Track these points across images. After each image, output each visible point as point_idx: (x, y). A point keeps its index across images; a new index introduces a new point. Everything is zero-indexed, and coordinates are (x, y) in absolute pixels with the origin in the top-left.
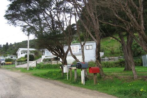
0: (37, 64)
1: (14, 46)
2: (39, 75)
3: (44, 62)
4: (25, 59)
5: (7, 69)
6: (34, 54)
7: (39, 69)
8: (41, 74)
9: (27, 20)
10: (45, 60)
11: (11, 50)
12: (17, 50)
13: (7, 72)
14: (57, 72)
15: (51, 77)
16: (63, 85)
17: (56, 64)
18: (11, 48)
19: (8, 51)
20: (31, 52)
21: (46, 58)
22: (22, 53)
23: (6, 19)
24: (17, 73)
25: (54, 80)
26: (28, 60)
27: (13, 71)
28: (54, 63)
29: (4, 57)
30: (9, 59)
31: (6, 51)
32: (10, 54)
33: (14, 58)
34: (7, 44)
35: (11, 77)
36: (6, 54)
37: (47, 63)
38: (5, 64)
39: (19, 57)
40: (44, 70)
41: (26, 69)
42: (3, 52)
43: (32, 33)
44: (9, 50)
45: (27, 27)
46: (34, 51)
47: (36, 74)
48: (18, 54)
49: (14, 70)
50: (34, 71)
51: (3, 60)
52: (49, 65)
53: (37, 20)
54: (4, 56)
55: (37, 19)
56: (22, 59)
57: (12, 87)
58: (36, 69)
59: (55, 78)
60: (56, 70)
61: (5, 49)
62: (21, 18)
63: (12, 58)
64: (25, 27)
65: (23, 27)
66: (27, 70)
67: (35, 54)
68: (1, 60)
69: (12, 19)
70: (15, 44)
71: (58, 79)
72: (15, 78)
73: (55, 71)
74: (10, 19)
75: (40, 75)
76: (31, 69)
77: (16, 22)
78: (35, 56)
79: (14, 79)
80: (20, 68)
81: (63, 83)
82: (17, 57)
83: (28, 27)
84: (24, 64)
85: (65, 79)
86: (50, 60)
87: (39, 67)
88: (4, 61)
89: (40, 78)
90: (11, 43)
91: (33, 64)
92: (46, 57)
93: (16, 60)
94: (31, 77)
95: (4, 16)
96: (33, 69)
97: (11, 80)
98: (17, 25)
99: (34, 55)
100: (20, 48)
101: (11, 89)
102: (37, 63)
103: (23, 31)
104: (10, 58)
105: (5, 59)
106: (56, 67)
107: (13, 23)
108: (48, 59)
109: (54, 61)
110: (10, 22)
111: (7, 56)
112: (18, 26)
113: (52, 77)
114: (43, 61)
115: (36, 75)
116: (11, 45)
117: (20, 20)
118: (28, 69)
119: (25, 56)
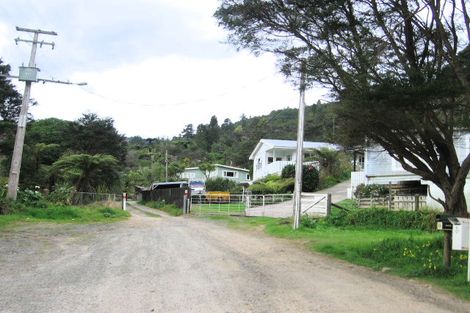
0: (330, 205)
1: (239, 129)
2: (343, 254)
3: (358, 200)
4: (282, 185)
5: (215, 218)
6: (317, 165)
7: (337, 225)
8: (352, 249)
9: (305, 26)
10: (363, 192)
11: (229, 144)
12: (251, 147)
13: (215, 231)
14: (419, 244)
15: (394, 265)
16: (452, 303)
17: (411, 208)
18: (229, 137)
19: (218, 149)
20: (306, 155)
21: (367, 183)
22: (270, 160)
23: (222, 26)
24: (254, 235)
25: (410, 277)
26: (298, 187)
27: (237, 228)
28: (403, 204)
29: (200, 173)
30: (219, 180)
31: (209, 149)
32: (223, 159)
33: (239, 177)
34: (214, 120)
35: (235, 254)
36: (210, 159)
37: (370, 204)
38: (204, 200)
39: (258, 175)
40: (360, 234)
41: (287, 223)
42: (199, 151)
43: (319, 79)
44: (219, 145)
45: (300, 57)
46: (318, 152)
47: (329, 247)
48: (255, 163)
49: (241, 226)
50: (321, 234)
51: (200, 183)
52: (382, 211)
53: (343, 26)
54: (203, 169)
55: (344, 20)
56: (271, 184)
57: (243, 292)
58: (328, 225)
59: (410, 268)
60: (416, 237)
61: (204, 142)
62: (281, 18)
63: (230, 178)
64: (292, 54)
65: (284, 57)
66: (291, 228)
67: (324, 165)
68: (192, 183)
69: (244, 26)
70: (244, 122)
71: (425, 274)
72: (248, 259)
73: (411, 241)
74: (238, 23)
75: (350, 254)
76: (307, 224)
77: (259, 34)
78: (322, 174)
79: (246, 262)
80: (264, 219)
81: (451, 295)
82: (251, 175)
83: (306, 55)
84: (278, 201)
85: (459, 278)
86: (384, 191)
87: (338, 217)
88: (202, 189)
89: (347, 264)
90: (227, 120)
91: (315, 204)
92: (368, 177)
93: (246, 185)
94: (310, 258)
95: (217, 14)
96: (313, 227)
97: (235, 266)
98: (265, 48)
99: (318, 168)
100: (262, 141)
101: (240, 301)
102: (333, 202)
103: (286, 70)
104: (224, 177)
105: (204, 180)
106: (409, 221)
107: (249, 41)
108: (375, 187)
109: (401, 198)
110: (236, 37)
111: (211, 169)
112: (268, 51)
113: (401, 266)
114: (356, 194)
115: (331, 252)
116: (229, 127)
117: (276, 27)
118: (296, 224)
119: (284, 173)
